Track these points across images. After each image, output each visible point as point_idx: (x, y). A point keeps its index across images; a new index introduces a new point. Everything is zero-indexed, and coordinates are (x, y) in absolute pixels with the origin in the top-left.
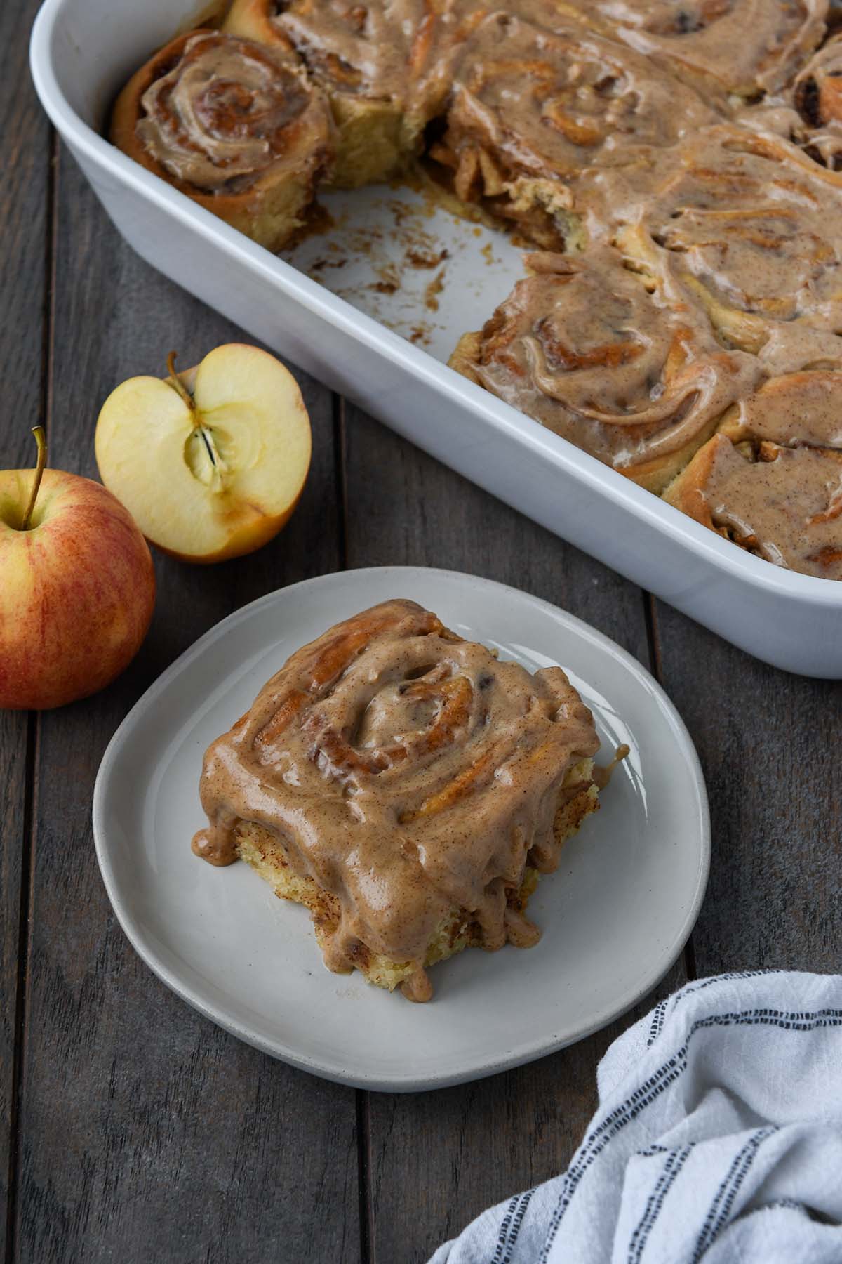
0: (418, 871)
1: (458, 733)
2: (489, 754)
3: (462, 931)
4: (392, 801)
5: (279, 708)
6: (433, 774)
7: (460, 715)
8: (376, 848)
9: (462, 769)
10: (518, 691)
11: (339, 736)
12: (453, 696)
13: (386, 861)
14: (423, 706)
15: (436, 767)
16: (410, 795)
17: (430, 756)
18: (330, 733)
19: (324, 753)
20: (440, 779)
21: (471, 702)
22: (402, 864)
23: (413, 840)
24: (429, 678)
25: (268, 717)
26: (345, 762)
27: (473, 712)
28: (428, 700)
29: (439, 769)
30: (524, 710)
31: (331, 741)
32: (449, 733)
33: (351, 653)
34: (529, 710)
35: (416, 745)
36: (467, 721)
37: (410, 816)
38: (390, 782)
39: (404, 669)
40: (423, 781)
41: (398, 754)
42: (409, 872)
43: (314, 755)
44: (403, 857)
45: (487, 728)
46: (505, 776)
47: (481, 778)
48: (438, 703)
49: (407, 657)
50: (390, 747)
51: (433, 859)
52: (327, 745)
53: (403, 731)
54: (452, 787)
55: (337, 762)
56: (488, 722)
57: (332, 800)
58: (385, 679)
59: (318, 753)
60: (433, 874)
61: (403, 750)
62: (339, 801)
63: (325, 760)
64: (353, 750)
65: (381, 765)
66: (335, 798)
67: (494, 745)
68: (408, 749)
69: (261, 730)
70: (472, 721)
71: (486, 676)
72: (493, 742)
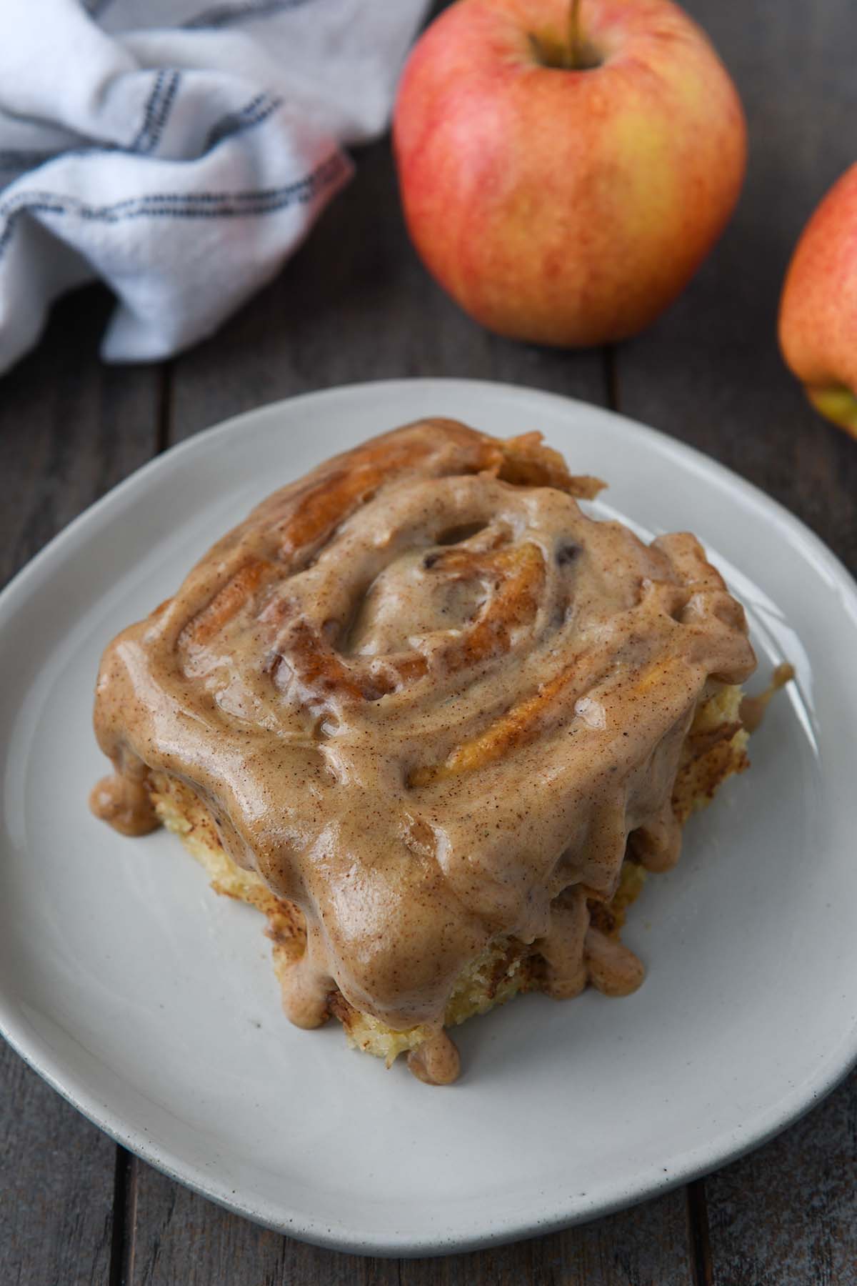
0: (432, 876)
1: (516, 636)
2: (568, 673)
3: (511, 973)
4: (396, 747)
5: (225, 584)
6: (469, 704)
7: (525, 604)
8: (362, 830)
9: (521, 697)
10: (621, 570)
11: (317, 634)
12: (512, 574)
13: (379, 855)
14: (461, 588)
15: (477, 692)
16: (427, 739)
17: (468, 673)
18: (302, 628)
19: (289, 661)
20: (482, 713)
21: (542, 585)
22: (405, 861)
23: (427, 819)
24: (475, 544)
25: (205, 599)
26: (322, 679)
27: (545, 601)
28: (470, 579)
29: (481, 696)
30: (630, 600)
31: (303, 642)
32: (502, 635)
33: (351, 499)
34: (639, 601)
35: (446, 655)
36: (534, 617)
37: (427, 776)
38: (395, 715)
39: (436, 527)
40: (452, 714)
41: (411, 668)
42: (418, 877)
43: (270, 664)
44: (409, 850)
45: (567, 630)
46: (592, 712)
47: (552, 713)
48: (487, 585)
49: (441, 508)
50: (400, 656)
51: (459, 855)
52: (294, 649)
53: (425, 629)
54: (503, 727)
55: (309, 678)
56: (570, 620)
57: (295, 744)
58: (402, 541)
59: (279, 660)
60: (460, 882)
61: (423, 661)
62: (306, 745)
63: (290, 673)
64: (339, 658)
65: (383, 686)
66: (300, 739)
67: (577, 658)
68: (430, 660)
69: (191, 619)
70: (542, 617)
71: (570, 544)
72: (577, 652)
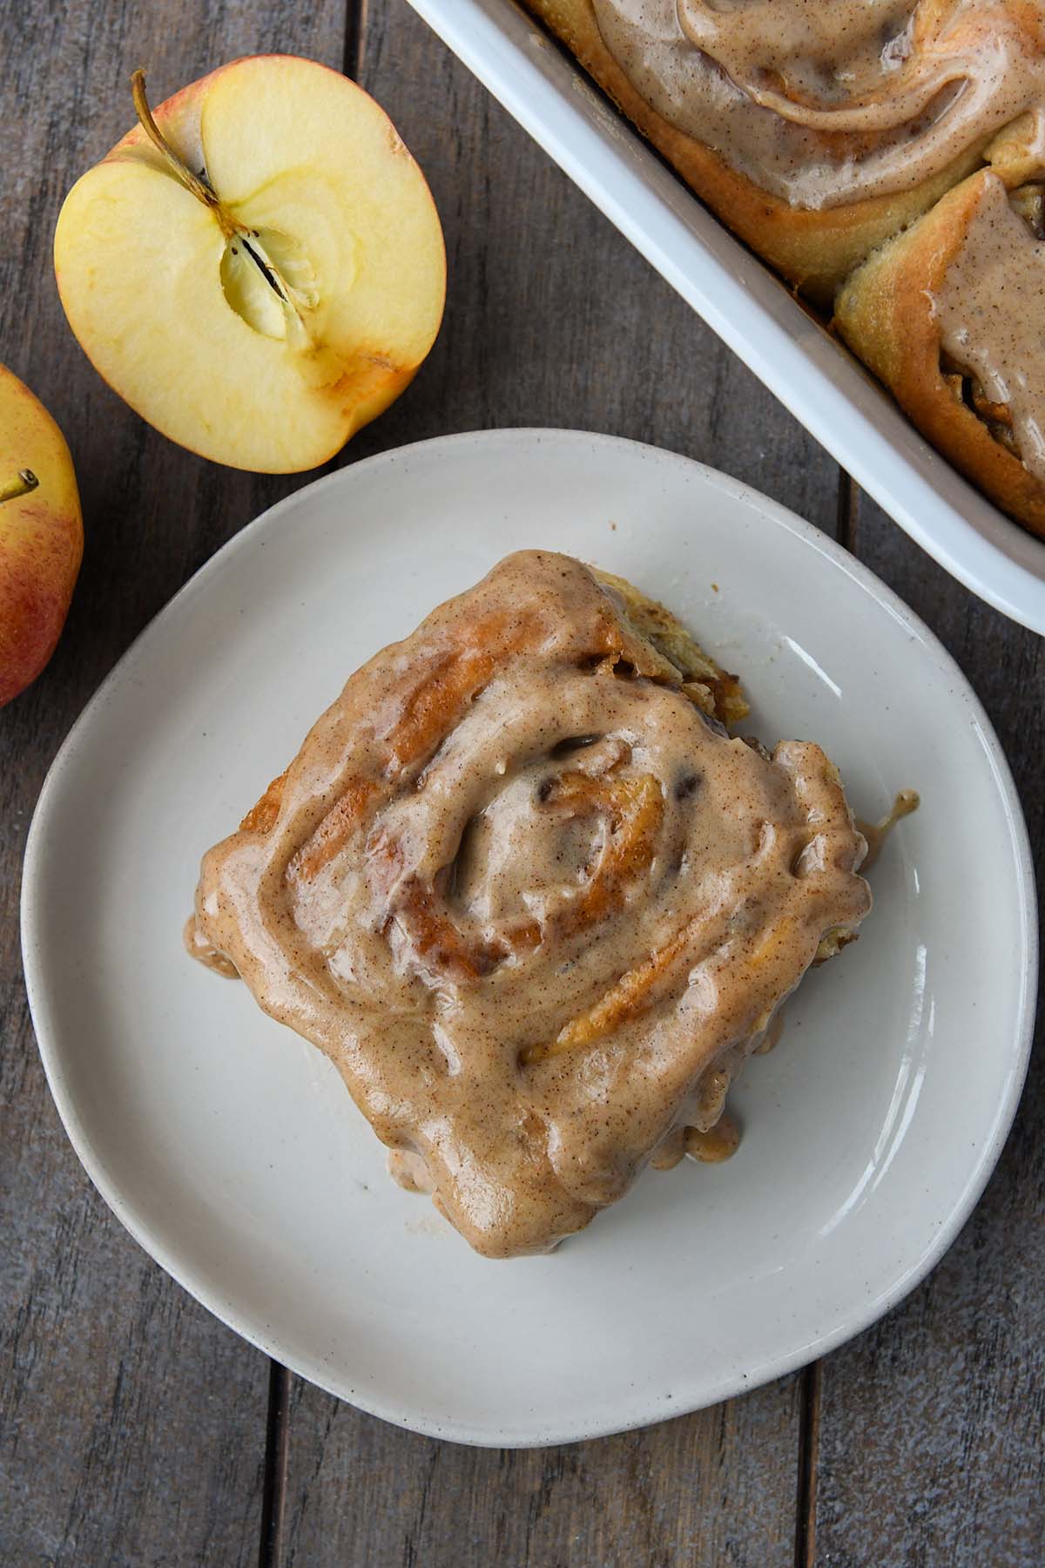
0: (543, 1173)
1: (632, 893)
2: (682, 938)
4: (512, 1028)
5: (331, 808)
6: (584, 973)
7: (642, 851)
8: (476, 1123)
9: (633, 963)
10: (741, 810)
11: (430, 890)
12: (629, 814)
14: (577, 828)
15: (591, 959)
16: (543, 1016)
17: (581, 939)
18: (413, 882)
19: (401, 922)
20: (594, 982)
21: (659, 829)
22: (516, 1155)
23: (540, 1113)
24: (594, 767)
26: (437, 948)
27: (660, 847)
28: (586, 816)
29: (595, 964)
30: (749, 849)
31: (415, 899)
32: (616, 894)
33: (460, 699)
34: (757, 849)
35: (557, 919)
36: (649, 868)
37: (539, 1053)
38: (509, 991)
39: (549, 740)
40: (566, 986)
41: (525, 935)
42: (529, 1173)
43: (383, 924)
44: (521, 1144)
45: (682, 882)
46: (703, 985)
47: (663, 986)
48: (602, 825)
50: (514, 921)
52: (406, 909)
53: (540, 884)
54: (614, 1000)
55: (422, 946)
56: (685, 869)
57: (407, 1019)
59: (390, 920)
60: (570, 1180)
61: (535, 927)
62: (418, 1020)
63: (402, 935)
64: (452, 919)
65: (494, 956)
66: (413, 1014)
67: (691, 919)
68: (544, 929)
70: (656, 867)
71: (690, 774)
72: (691, 912)
